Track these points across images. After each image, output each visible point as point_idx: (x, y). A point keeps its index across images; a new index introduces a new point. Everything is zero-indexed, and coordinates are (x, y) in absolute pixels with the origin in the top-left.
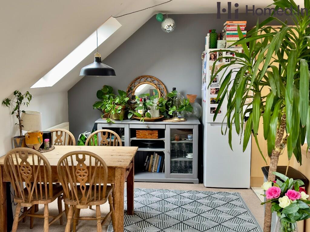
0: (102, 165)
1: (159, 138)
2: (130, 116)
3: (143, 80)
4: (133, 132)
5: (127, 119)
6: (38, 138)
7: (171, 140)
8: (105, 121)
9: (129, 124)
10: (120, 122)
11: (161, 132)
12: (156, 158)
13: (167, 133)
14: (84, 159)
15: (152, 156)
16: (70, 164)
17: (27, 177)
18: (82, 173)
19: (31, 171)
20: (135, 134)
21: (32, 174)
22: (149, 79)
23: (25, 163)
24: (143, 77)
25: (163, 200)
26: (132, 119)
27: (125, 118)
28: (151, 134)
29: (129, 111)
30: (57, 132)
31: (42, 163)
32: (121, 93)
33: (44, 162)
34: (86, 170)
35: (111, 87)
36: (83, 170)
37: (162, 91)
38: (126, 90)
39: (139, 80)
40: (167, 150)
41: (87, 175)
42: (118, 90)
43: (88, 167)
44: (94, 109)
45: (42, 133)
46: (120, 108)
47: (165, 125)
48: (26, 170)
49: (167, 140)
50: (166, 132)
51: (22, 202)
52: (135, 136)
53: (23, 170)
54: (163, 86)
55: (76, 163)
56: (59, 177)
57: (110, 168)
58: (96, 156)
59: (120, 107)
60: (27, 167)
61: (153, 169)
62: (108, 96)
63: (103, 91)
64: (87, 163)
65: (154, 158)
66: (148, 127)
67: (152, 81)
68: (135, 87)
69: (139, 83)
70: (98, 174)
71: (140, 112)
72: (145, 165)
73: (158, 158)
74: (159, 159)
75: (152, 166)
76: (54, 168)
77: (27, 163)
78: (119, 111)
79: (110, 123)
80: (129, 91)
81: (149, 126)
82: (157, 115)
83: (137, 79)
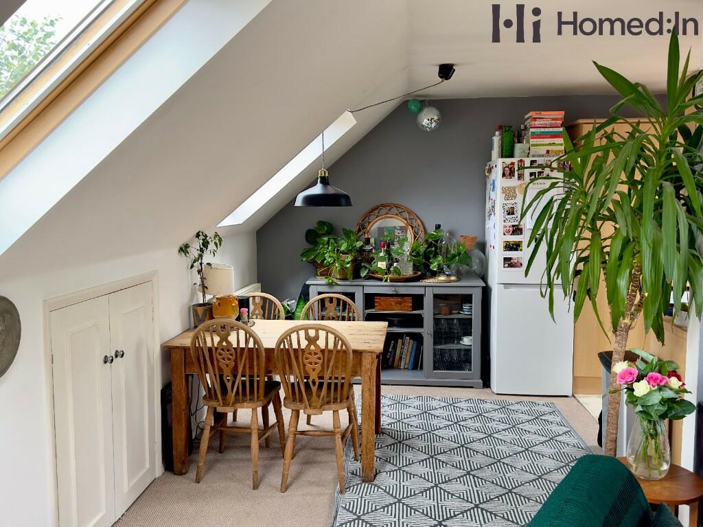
0: (344, 348)
1: (413, 310)
2: (364, 274)
3: (384, 211)
4: (370, 300)
5: (360, 277)
6: (233, 306)
7: (434, 315)
8: (324, 281)
9: (363, 286)
10: (348, 283)
11: (418, 301)
12: (406, 344)
13: (428, 302)
14: (317, 338)
15: (400, 341)
16: (295, 346)
17: (227, 365)
18: (313, 358)
19: (234, 356)
20: (374, 302)
21: (236, 361)
22: (394, 210)
23: (224, 344)
24: (384, 206)
25: (426, 412)
26: (369, 278)
27: (356, 276)
28: (400, 303)
29: (363, 264)
30: (254, 297)
31: (251, 345)
32: (347, 234)
33: (256, 342)
34: (320, 355)
35: (329, 224)
36: (316, 354)
37: (416, 230)
38: (355, 229)
39: (377, 210)
40: (427, 331)
41: (321, 361)
42: (343, 229)
43: (323, 351)
44: (302, 260)
45: (236, 299)
46: (350, 260)
47: (424, 288)
48: (226, 354)
49: (427, 312)
50: (425, 300)
51: (219, 405)
52: (373, 307)
53: (220, 354)
54: (419, 221)
55: (304, 344)
56: (277, 365)
57: (355, 352)
58: (337, 333)
59: (349, 258)
60: (228, 350)
61: (403, 364)
62: (326, 239)
63: (317, 230)
64: (321, 343)
65: (403, 344)
66: (395, 291)
67: (400, 213)
68: (369, 223)
69: (377, 217)
70: (336, 361)
71: (382, 265)
72: (388, 357)
73: (411, 346)
74: (413, 346)
75: (401, 358)
76: (269, 351)
77: (229, 343)
78: (348, 263)
79: (330, 285)
80: (359, 230)
81: (397, 288)
82: (409, 272)
83: (373, 210)
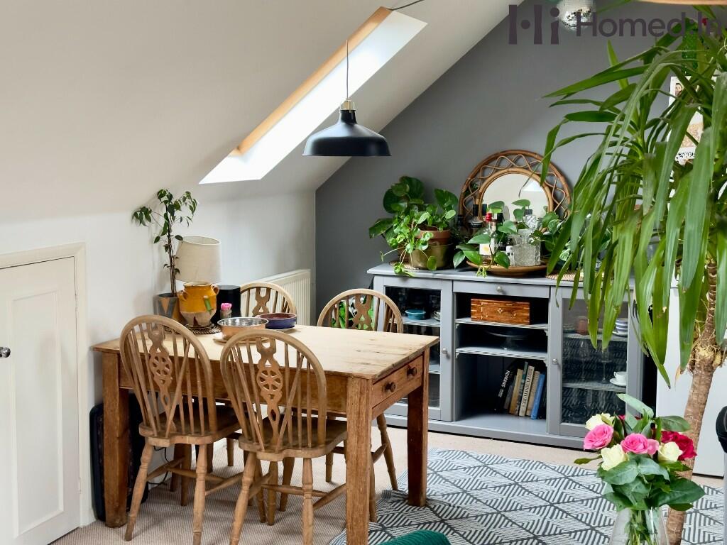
0: (311, 368)
1: (531, 323)
2: (457, 261)
3: (507, 161)
4: (464, 303)
5: (452, 267)
6: (205, 300)
7: (565, 332)
8: (391, 270)
9: (453, 281)
10: (430, 275)
11: (539, 309)
12: (530, 377)
13: (555, 312)
14: (273, 350)
15: (520, 372)
16: (245, 360)
17: (164, 381)
18: (270, 379)
19: (171, 368)
20: (470, 307)
21: (173, 375)
22: (523, 161)
23: (158, 350)
24: (507, 154)
26: (464, 267)
27: (447, 265)
28: (510, 311)
29: (457, 247)
30: (258, 289)
31: (192, 354)
32: (443, 197)
34: (279, 375)
35: (418, 182)
36: (273, 374)
37: (559, 194)
38: (458, 192)
39: (495, 162)
40: (553, 356)
41: (280, 385)
42: (436, 190)
43: (282, 370)
44: (371, 237)
45: (215, 290)
46: (427, 239)
47: (548, 289)
48: (160, 364)
49: (553, 329)
50: (551, 306)
51: (153, 436)
52: (468, 315)
53: (155, 365)
54: (562, 179)
55: (257, 357)
56: (226, 386)
58: (298, 345)
59: (428, 235)
60: (164, 360)
61: (523, 408)
62: (404, 205)
63: (394, 191)
64: (279, 357)
65: (525, 377)
66: (502, 291)
67: (533, 165)
68: (484, 180)
69: (497, 171)
70: (303, 386)
71: (486, 249)
72: (500, 395)
73: (536, 380)
74: (539, 383)
75: (520, 399)
76: (214, 364)
77: (163, 350)
78: (424, 244)
79: (403, 276)
80: (467, 193)
81: (505, 288)
82: (531, 259)
83: (489, 161)
